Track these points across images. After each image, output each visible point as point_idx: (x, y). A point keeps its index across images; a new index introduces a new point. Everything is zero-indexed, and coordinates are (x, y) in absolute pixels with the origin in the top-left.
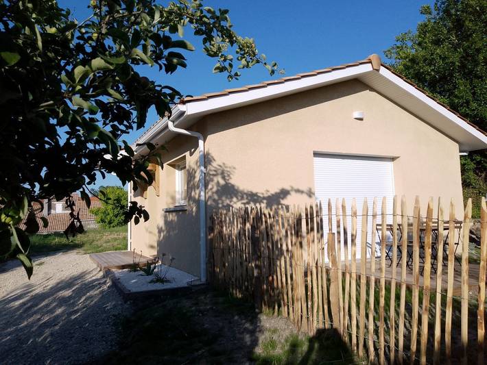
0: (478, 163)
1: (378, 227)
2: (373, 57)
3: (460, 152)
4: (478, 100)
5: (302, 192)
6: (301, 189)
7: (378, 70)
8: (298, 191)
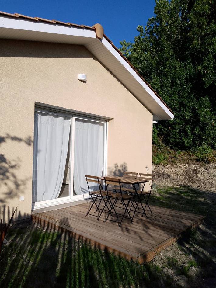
0: (160, 130)
1: (88, 178)
2: (98, 26)
3: (154, 120)
4: (164, 91)
5: (20, 140)
6: (19, 136)
7: (101, 39)
8: (15, 138)
